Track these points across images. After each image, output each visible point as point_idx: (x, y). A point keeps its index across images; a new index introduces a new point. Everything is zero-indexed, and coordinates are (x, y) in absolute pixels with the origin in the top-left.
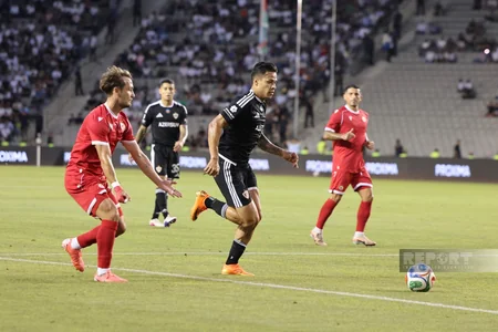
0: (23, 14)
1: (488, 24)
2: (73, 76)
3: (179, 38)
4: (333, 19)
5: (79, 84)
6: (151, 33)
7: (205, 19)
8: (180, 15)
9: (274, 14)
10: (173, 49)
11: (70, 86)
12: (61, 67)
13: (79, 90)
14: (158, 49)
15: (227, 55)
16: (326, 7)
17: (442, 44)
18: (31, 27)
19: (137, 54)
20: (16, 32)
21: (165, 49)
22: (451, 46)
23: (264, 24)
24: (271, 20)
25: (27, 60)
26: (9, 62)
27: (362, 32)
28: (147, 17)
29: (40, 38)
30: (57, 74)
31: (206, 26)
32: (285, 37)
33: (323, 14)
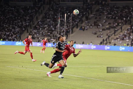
0: (18, 18)
1: (97, 21)
2: (27, 29)
3: (45, 23)
4: (71, 20)
5: (27, 31)
6: (40, 22)
7: (50, 20)
8: (45, 19)
9: (61, 19)
10: (44, 25)
11: (26, 31)
12: (24, 28)
13: (28, 32)
14: (41, 25)
15: (53, 26)
16: (70, 18)
17: (90, 25)
18: (19, 21)
19: (38, 26)
20: (17, 22)
21: (42, 25)
22: (91, 25)
23: (59, 21)
24: (60, 20)
25: (19, 27)
26: (15, 27)
27: (76, 23)
28: (39, 19)
29: (21, 23)
30: (24, 29)
31: (50, 21)
32: (63, 23)
33: (69, 19)
